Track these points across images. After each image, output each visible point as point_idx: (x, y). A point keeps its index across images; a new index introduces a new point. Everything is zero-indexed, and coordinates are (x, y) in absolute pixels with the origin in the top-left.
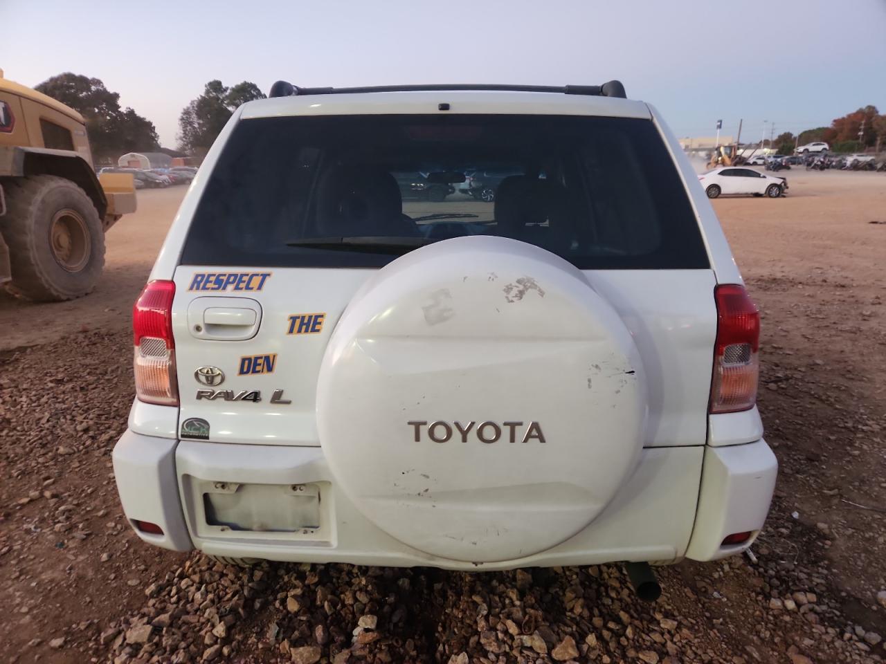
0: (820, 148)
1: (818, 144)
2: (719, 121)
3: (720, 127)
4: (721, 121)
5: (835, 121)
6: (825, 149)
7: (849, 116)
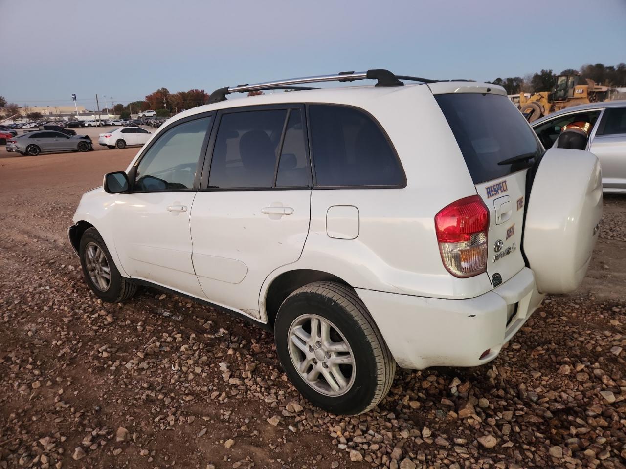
0: (151, 114)
1: (150, 112)
2: (73, 95)
3: (75, 99)
4: (75, 95)
5: (147, 97)
6: (154, 115)
7: (154, 94)
